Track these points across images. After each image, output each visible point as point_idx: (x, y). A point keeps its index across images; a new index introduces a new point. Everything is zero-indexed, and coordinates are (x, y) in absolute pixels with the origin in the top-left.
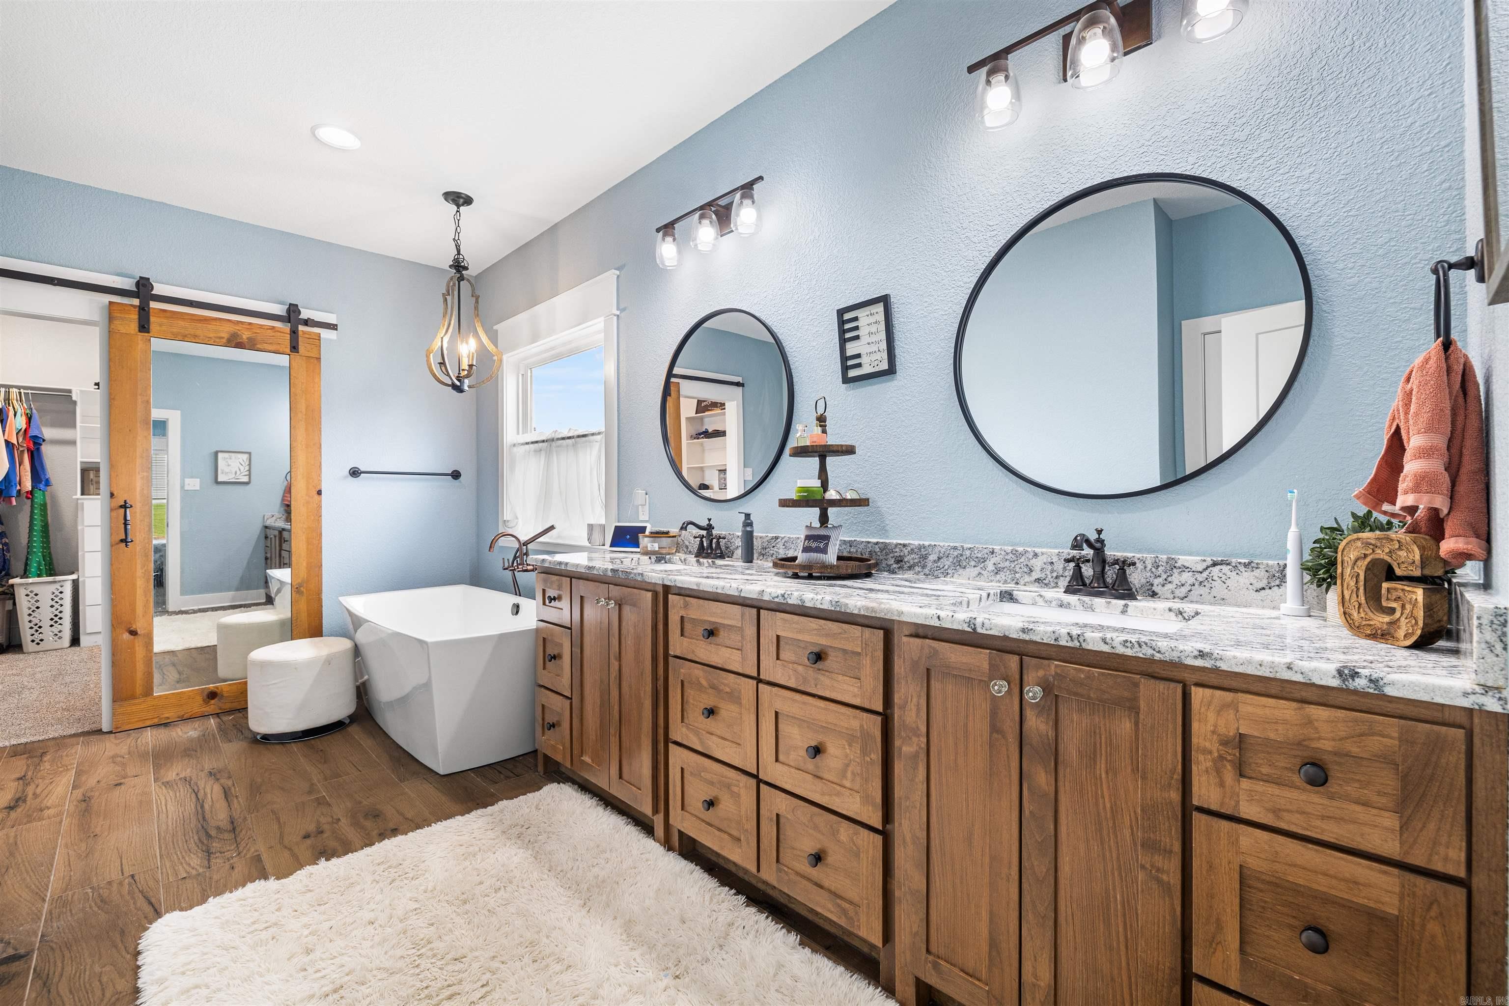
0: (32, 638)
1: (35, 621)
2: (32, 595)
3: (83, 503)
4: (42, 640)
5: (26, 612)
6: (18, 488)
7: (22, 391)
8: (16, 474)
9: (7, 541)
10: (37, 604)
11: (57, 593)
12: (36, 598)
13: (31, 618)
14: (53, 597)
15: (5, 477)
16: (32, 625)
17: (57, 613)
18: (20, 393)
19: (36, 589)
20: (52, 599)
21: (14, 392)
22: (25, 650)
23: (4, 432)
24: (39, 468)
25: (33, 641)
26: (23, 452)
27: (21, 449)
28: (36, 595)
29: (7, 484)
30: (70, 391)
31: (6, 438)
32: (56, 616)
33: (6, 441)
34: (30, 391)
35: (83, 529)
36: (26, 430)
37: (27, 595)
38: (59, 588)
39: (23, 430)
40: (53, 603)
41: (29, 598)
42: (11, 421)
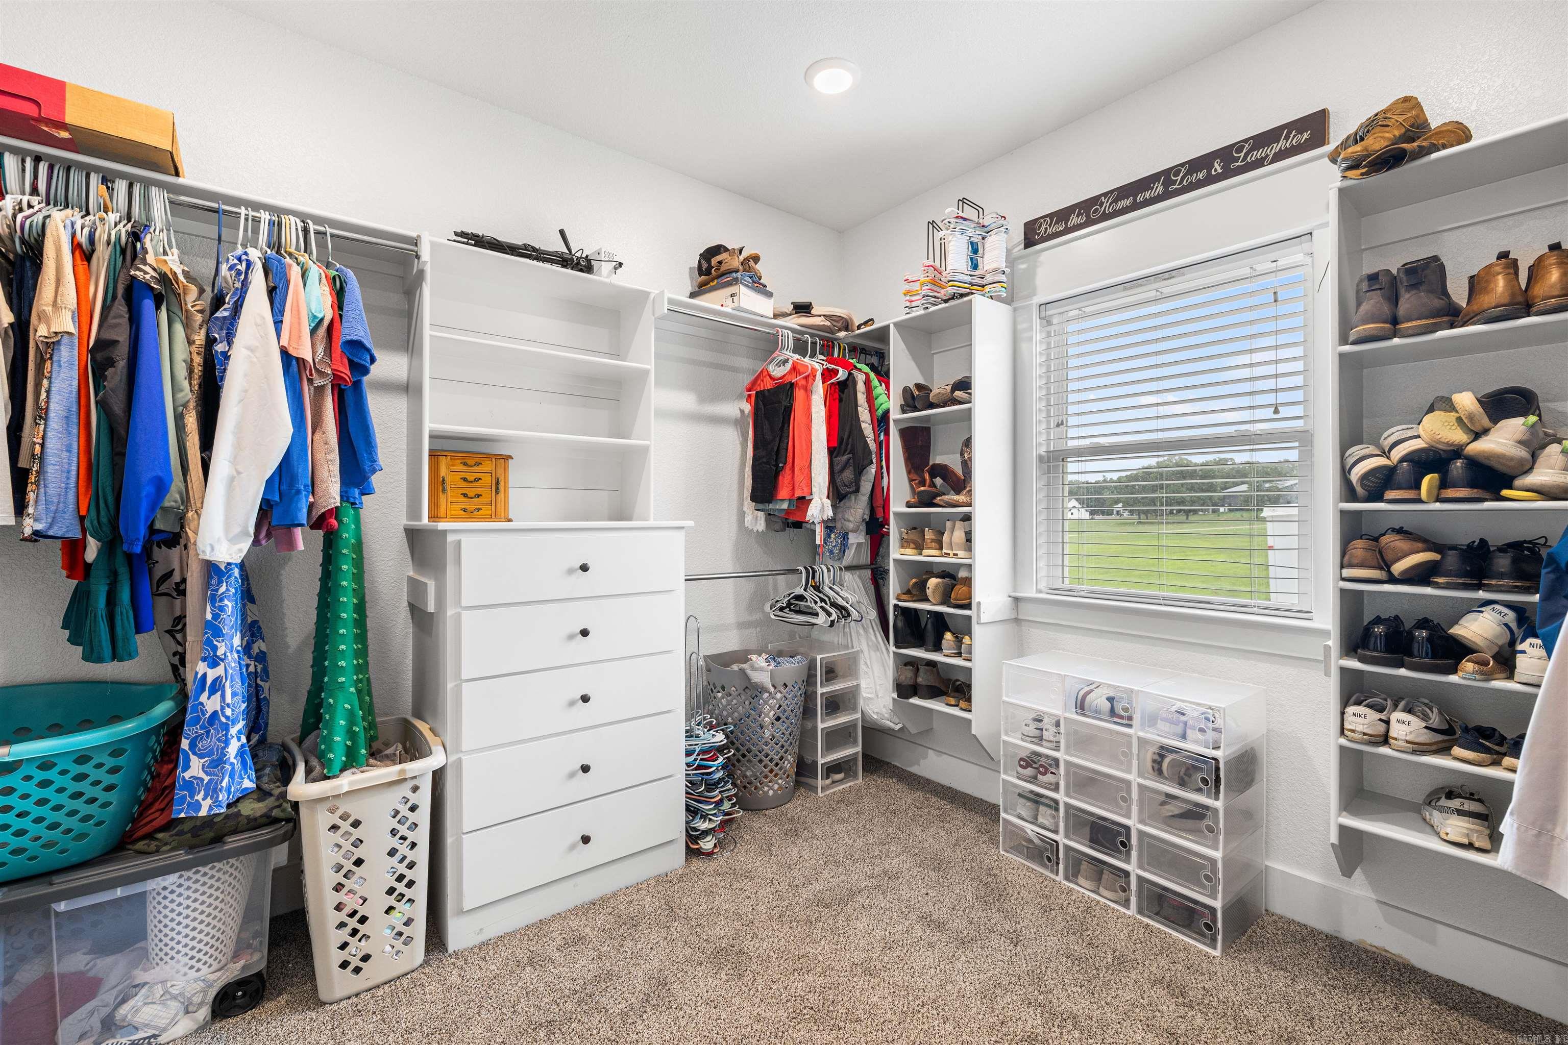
0: (343, 955)
1: (352, 903)
2: (345, 826)
3: (459, 543)
4: (366, 958)
5: (331, 878)
6: (311, 499)
7: (312, 227)
8: (307, 460)
9: (263, 647)
10: (359, 853)
11: (404, 811)
12: (357, 833)
13: (341, 897)
14: (394, 823)
15: (280, 466)
16: (342, 916)
17: (402, 869)
18: (306, 231)
19: (355, 809)
20: (394, 832)
21: (292, 225)
22: (323, 995)
23: (278, 324)
24: (359, 443)
25: (344, 965)
26: (320, 390)
27: (318, 382)
28: (356, 824)
29: (284, 488)
30: (415, 242)
31: (284, 342)
32: (400, 878)
33: (284, 353)
34: (329, 230)
35: (458, 616)
36: (332, 322)
37: (334, 828)
38: (409, 794)
39: (326, 323)
40: (395, 842)
41: (337, 837)
42: (296, 293)
